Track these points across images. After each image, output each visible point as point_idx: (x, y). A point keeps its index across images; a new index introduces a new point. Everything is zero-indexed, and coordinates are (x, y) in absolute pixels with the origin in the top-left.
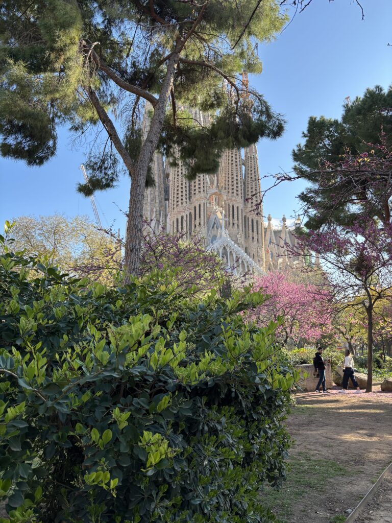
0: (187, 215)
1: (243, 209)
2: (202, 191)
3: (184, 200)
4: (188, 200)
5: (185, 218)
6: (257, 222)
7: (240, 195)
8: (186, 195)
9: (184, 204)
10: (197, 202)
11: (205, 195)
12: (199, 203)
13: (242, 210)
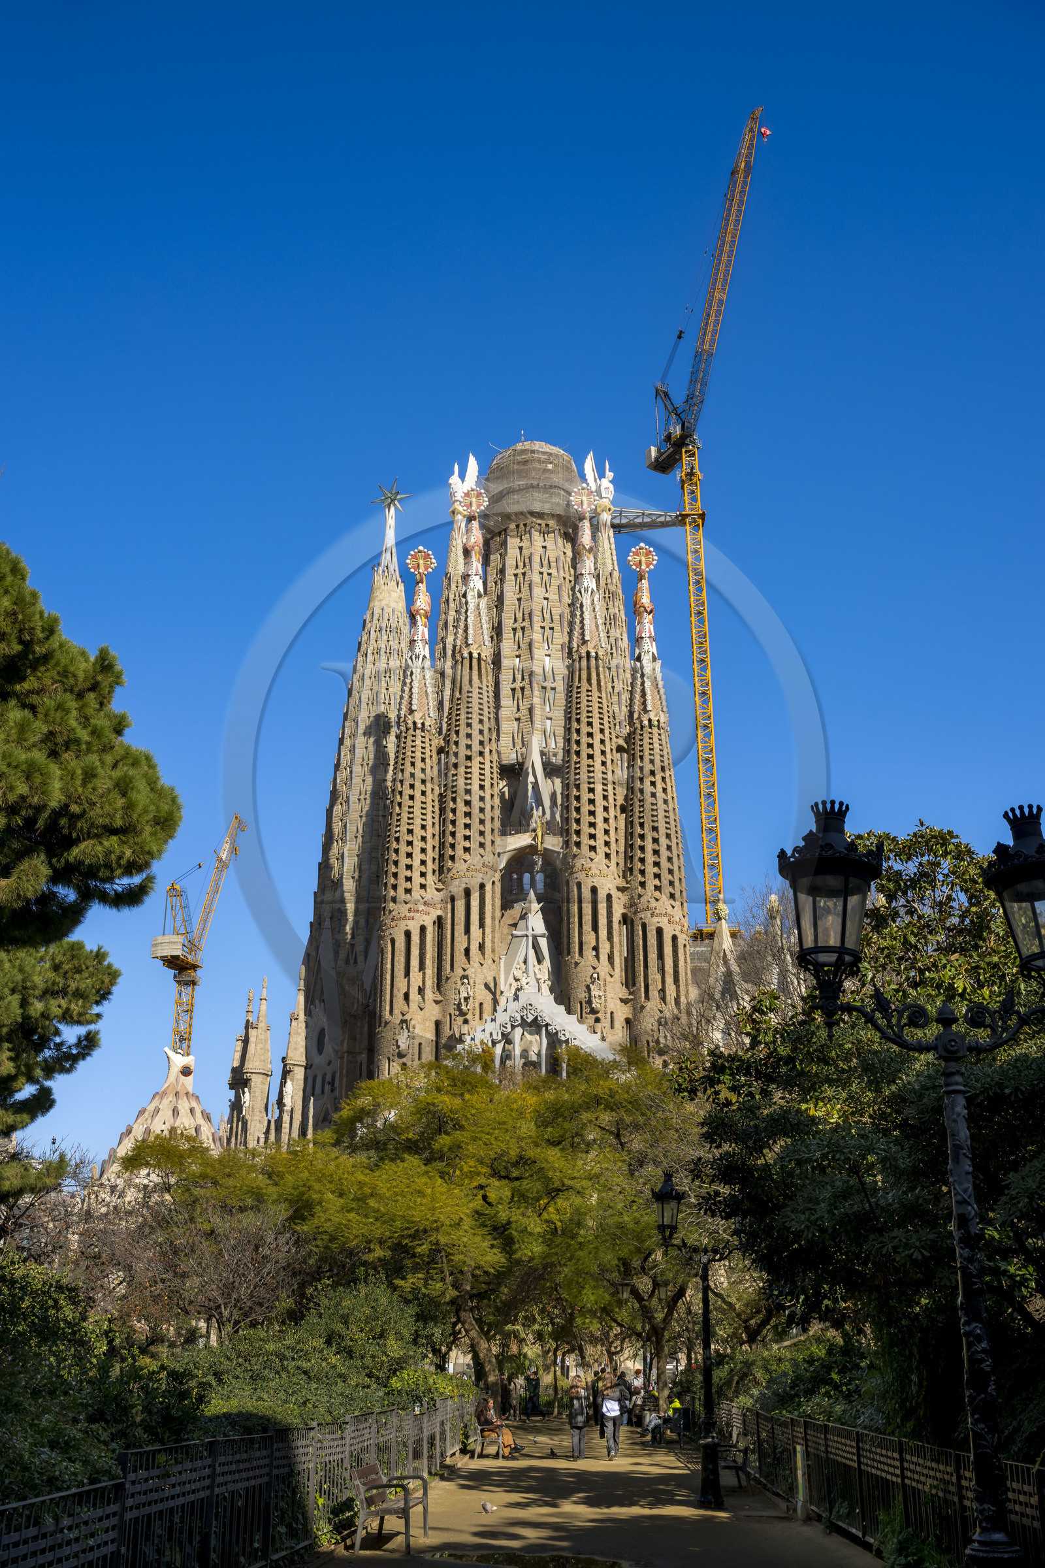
0: (423, 929)
1: (615, 894)
2: (474, 845)
3: (417, 880)
4: (431, 880)
5: (415, 939)
6: (660, 931)
7: (602, 849)
8: (423, 863)
9: (417, 893)
10: (456, 882)
11: (489, 858)
12: (464, 886)
13: (609, 897)
